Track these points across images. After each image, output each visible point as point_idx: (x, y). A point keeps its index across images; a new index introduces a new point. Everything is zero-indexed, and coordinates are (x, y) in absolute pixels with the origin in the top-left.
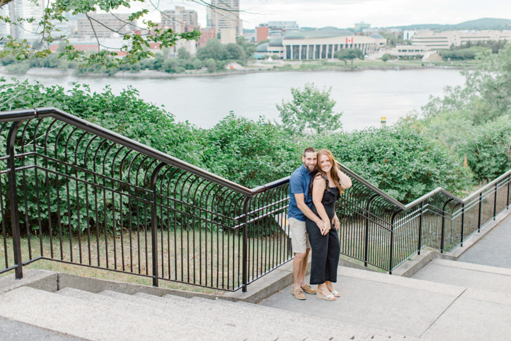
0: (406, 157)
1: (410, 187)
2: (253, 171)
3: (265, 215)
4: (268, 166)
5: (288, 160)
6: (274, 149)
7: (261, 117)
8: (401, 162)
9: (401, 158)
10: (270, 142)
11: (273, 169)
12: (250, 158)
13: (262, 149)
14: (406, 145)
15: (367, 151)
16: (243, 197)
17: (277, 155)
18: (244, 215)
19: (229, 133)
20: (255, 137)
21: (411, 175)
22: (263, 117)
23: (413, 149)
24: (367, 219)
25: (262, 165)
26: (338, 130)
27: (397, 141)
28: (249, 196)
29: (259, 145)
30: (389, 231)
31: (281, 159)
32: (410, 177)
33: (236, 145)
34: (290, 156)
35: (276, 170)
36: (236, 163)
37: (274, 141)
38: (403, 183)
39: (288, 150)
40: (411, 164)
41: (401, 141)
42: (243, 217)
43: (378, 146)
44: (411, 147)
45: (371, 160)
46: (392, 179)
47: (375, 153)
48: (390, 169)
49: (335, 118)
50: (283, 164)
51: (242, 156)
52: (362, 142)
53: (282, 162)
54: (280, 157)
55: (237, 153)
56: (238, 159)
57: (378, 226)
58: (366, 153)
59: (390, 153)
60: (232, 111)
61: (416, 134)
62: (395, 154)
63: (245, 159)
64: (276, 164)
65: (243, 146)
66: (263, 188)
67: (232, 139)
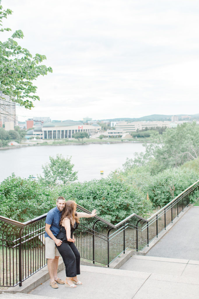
0: (115, 196)
1: (118, 213)
2: (25, 209)
4: (34, 205)
5: (46, 201)
6: (38, 195)
7: (30, 176)
8: (112, 198)
9: (112, 197)
10: (35, 191)
11: (37, 207)
12: (23, 201)
13: (31, 195)
14: (115, 189)
15: (92, 193)
16: (19, 228)
17: (40, 199)
18: (20, 238)
19: (10, 186)
20: (26, 188)
21: (118, 206)
23: (119, 191)
24: (94, 235)
25: (31, 205)
26: (76, 181)
27: (109, 187)
28: (22, 227)
29: (28, 193)
30: (107, 241)
31: (42, 201)
32: (118, 207)
33: (14, 194)
34: (47, 198)
35: (39, 207)
36: (14, 204)
37: (38, 190)
38: (113, 211)
39: (46, 195)
40: (118, 200)
41: (111, 186)
42: (19, 240)
43: (99, 190)
44: (117, 190)
45: (95, 198)
46: (108, 209)
47: (97, 194)
48: (106, 203)
49: (74, 174)
50: (43, 204)
51: (18, 200)
52: (89, 188)
53: (43, 203)
54: (41, 200)
55: (15, 199)
56: (16, 202)
57: (100, 238)
58: (92, 194)
59: (105, 193)
60: (13, 173)
61: (119, 182)
62: (108, 194)
63: (20, 202)
64: (39, 204)
65: (19, 194)
66: (31, 222)
67: (12, 190)
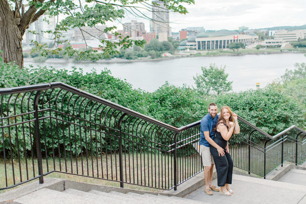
0: (273, 107)
1: (275, 125)
2: (179, 117)
3: (187, 144)
4: (189, 113)
5: (200, 110)
6: (192, 103)
7: (184, 84)
8: (270, 110)
9: (269, 108)
10: (189, 99)
11: (191, 115)
12: (178, 109)
13: (185, 104)
14: (273, 99)
15: (248, 104)
16: (174, 133)
17: (193, 107)
18: (174, 144)
19: (165, 95)
20: (180, 97)
21: (276, 118)
22: (185, 85)
23: (277, 102)
24: (249, 145)
25: (185, 113)
26: (230, 92)
27: (266, 97)
28: (177, 132)
29: (182, 101)
30: (263, 152)
31: (196, 110)
32: (276, 119)
33: (169, 102)
34: (201, 107)
35: (193, 116)
36: (169, 113)
37: (192, 99)
38: (271, 123)
39: (200, 104)
40: (276, 111)
41: (269, 97)
42: (174, 145)
43: (255, 100)
44: (276, 101)
45: (251, 109)
46: (264, 121)
47: (254, 105)
48: (263, 115)
49: (228, 84)
50: (197, 113)
51: (173, 109)
52: (245, 98)
53: (197, 111)
54: (195, 108)
55: (170, 107)
56: (170, 110)
57: (256, 149)
58: (248, 105)
59: (263, 105)
60: (167, 81)
61: (278, 93)
62: (266, 105)
64: (193, 112)
65: (173, 102)
66: (185, 128)
67: (167, 98)
